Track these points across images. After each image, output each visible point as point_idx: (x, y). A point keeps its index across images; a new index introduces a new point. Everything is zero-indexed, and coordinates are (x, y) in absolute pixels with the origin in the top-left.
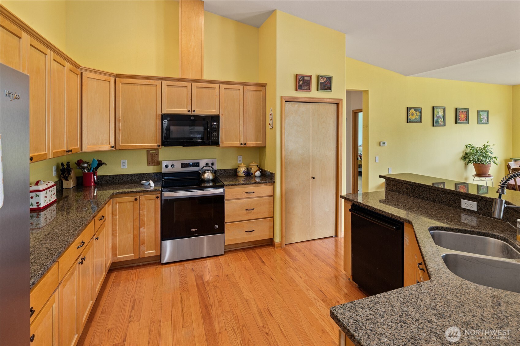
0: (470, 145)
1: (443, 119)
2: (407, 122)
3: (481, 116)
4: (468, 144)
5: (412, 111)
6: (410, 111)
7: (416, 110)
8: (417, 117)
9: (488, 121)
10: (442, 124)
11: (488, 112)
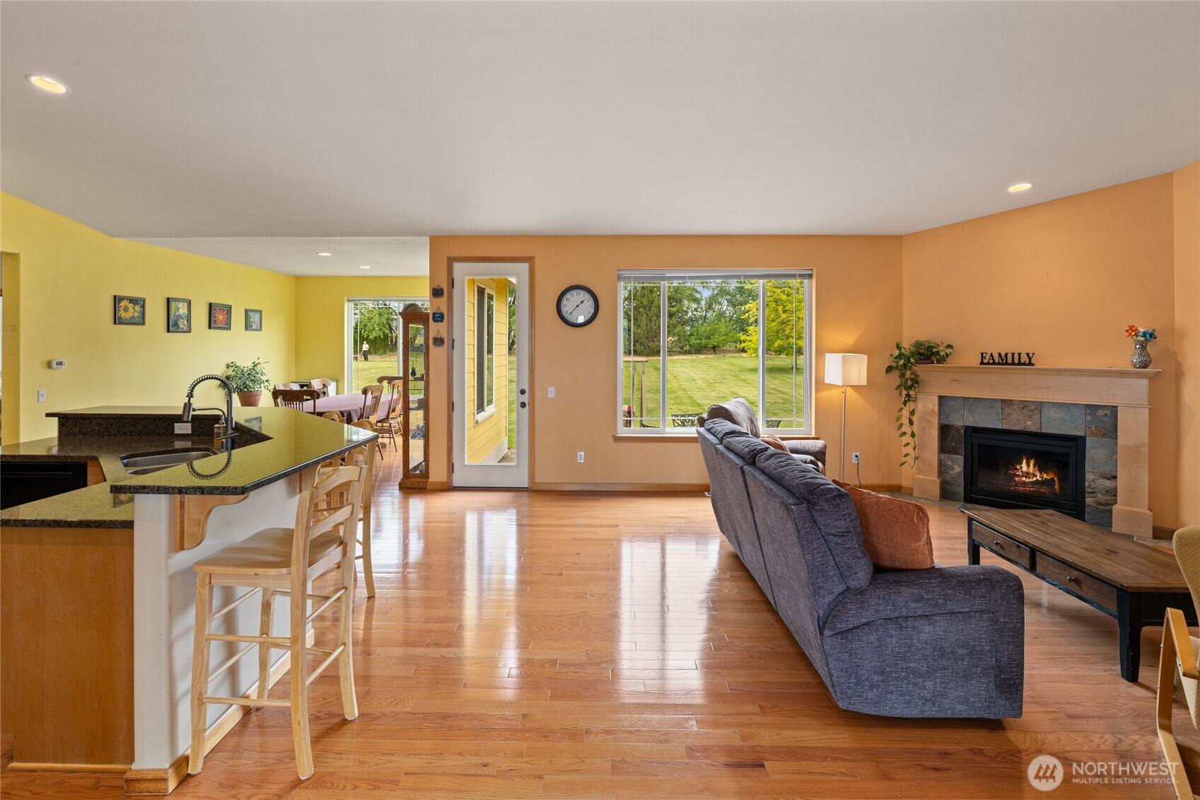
0: (232, 363)
1: (187, 321)
2: (115, 323)
3: (250, 318)
4: (230, 362)
5: (124, 303)
6: (119, 303)
7: (133, 301)
8: (136, 315)
9: (261, 327)
10: (185, 328)
11: (260, 312)
